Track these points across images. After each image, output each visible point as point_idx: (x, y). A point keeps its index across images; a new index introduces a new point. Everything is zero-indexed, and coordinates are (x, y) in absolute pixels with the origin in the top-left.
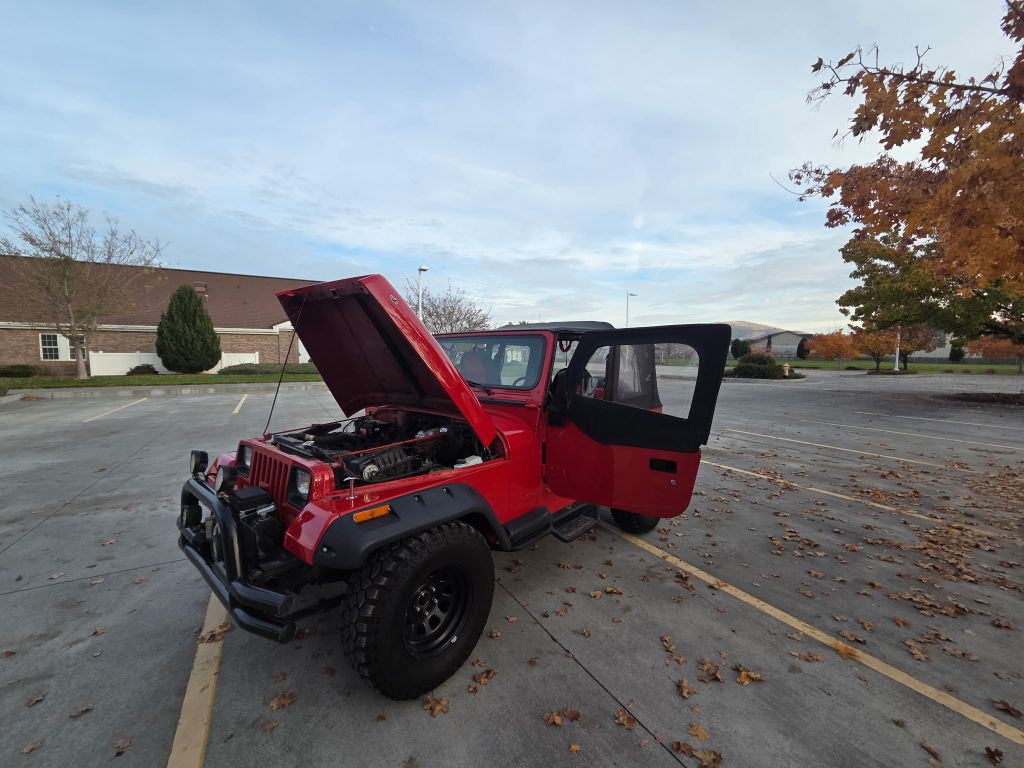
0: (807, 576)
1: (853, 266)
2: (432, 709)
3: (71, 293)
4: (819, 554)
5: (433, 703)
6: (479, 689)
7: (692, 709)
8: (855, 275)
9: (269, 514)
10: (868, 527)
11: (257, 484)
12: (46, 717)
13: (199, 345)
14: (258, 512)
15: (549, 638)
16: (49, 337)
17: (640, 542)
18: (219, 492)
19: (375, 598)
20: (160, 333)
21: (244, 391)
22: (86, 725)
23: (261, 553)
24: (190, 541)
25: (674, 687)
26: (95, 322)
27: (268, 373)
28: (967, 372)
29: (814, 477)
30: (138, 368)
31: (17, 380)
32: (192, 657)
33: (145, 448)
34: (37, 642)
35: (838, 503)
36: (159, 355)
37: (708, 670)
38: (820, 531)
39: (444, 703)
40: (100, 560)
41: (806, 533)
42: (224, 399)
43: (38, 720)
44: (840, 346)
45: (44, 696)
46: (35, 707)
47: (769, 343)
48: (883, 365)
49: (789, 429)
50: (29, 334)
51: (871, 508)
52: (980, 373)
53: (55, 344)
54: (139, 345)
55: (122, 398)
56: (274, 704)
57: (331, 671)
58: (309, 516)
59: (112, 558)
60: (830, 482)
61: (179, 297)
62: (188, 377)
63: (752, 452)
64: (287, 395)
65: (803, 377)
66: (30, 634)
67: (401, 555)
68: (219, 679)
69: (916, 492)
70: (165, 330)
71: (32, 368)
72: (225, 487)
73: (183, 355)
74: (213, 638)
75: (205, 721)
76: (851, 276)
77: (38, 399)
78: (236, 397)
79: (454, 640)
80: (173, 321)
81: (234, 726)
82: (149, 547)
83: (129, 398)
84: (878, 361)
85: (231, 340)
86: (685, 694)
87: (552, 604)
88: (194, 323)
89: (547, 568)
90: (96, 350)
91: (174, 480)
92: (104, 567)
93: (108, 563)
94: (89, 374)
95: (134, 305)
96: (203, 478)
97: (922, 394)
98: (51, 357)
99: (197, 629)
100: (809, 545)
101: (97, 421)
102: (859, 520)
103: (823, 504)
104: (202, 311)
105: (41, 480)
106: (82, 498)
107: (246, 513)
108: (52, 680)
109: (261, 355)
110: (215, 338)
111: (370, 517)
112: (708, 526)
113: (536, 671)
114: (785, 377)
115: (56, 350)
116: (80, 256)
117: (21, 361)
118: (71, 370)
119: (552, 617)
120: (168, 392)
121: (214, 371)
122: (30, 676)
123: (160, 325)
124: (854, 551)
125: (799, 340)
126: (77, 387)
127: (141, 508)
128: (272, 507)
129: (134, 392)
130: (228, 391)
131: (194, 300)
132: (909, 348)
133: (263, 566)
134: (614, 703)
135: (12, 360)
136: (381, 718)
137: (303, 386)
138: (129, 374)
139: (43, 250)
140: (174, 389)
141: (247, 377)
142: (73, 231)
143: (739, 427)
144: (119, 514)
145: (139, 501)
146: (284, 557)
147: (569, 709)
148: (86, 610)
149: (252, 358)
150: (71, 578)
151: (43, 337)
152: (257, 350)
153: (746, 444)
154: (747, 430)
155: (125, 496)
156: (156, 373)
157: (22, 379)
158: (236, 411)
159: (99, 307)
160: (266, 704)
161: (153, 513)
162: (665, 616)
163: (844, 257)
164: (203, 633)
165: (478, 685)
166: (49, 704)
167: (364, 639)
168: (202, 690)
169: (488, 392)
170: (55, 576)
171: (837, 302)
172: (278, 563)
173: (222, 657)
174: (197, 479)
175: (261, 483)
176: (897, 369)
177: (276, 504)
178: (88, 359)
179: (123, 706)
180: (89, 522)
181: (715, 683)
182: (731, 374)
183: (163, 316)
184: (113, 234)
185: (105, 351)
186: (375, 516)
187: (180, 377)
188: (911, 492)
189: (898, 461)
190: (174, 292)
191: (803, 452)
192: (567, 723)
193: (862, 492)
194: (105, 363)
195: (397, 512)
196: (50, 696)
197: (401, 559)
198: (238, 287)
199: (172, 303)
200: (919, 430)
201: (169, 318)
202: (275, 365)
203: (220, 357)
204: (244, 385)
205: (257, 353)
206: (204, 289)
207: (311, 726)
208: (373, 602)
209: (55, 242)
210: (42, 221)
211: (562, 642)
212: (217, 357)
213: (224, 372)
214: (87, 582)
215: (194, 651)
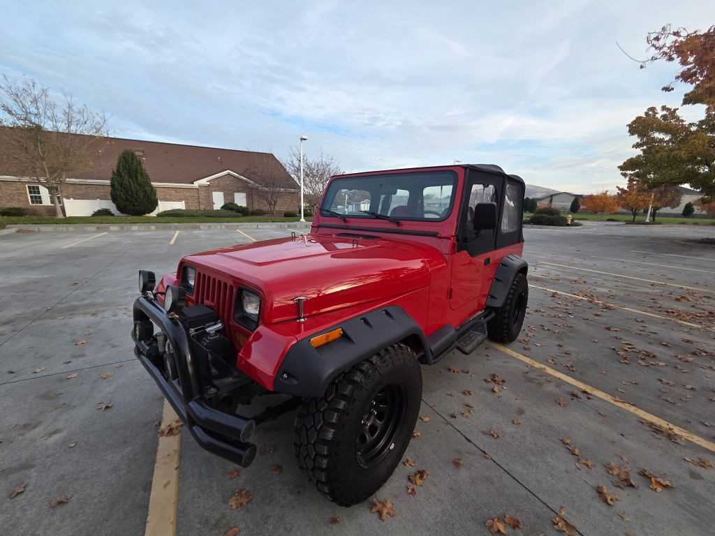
0: (659, 383)
1: (636, 139)
2: (380, 513)
3: (44, 153)
4: (660, 364)
5: (379, 506)
6: (416, 490)
7: (622, 518)
8: (637, 146)
9: (218, 331)
10: (688, 341)
11: (202, 302)
12: (26, 510)
13: (141, 194)
14: (208, 330)
15: (463, 438)
16: (33, 187)
17: (508, 351)
18: (169, 312)
19: (334, 421)
20: (112, 185)
21: (176, 229)
22: (62, 521)
23: (214, 371)
24: (145, 353)
25: (594, 493)
26: (64, 176)
27: (192, 216)
28: (696, 224)
29: (622, 299)
30: (99, 211)
31: (13, 218)
32: (154, 451)
33: (108, 268)
34: (21, 432)
35: (654, 321)
36: (114, 202)
37: (618, 475)
38: (650, 343)
39: (389, 505)
40: (74, 357)
41: (640, 345)
42: (162, 234)
43: (18, 514)
44: (605, 203)
45: (25, 487)
46: (17, 499)
47: (551, 201)
48: (637, 218)
49: (585, 262)
50: (18, 185)
51: (681, 325)
52: (706, 225)
53: (39, 193)
54: (99, 195)
55: (90, 232)
56: (233, 503)
57: (279, 468)
58: (258, 337)
59: (84, 355)
60: (639, 304)
61: (124, 158)
62: (136, 218)
63: (565, 279)
64: (208, 232)
65: (581, 225)
66: (15, 423)
67: (355, 378)
68: (179, 474)
69: (711, 313)
70: (116, 183)
71: (24, 210)
72: (174, 307)
73: (131, 202)
74: (171, 431)
75: (172, 519)
76: (633, 147)
77: (29, 232)
78: (171, 233)
79: (392, 447)
80: (121, 176)
81: (198, 526)
82: (113, 346)
83: (94, 232)
84: (635, 214)
85: (164, 192)
86: (610, 502)
87: (455, 405)
88: (137, 178)
89: (440, 372)
90: (68, 198)
91: (130, 293)
92: (77, 363)
93: (81, 359)
94: (65, 215)
95: (92, 163)
96: (152, 297)
97: (675, 238)
98: (37, 202)
99: (156, 423)
100: (648, 356)
101: (71, 248)
102: (679, 336)
103: (642, 322)
104: (141, 169)
105: (30, 291)
106: (60, 306)
107: (196, 331)
108: (33, 470)
109: (186, 203)
110: (153, 189)
111: (325, 342)
112: (558, 338)
113: (463, 473)
114: (568, 225)
115: (40, 197)
116: (48, 126)
117: (15, 205)
118: (52, 211)
119: (459, 417)
120: (122, 228)
121: (154, 214)
122: (14, 465)
123: (112, 180)
124: (687, 361)
125: (573, 198)
126: (57, 223)
127: (105, 314)
128: (219, 325)
129: (98, 228)
130: (165, 228)
131: (135, 161)
132: (659, 205)
133: (216, 382)
134: (545, 509)
135: (10, 204)
136: (334, 521)
137: (218, 226)
138: (93, 215)
139: (19, 119)
140: (126, 226)
141: (177, 219)
142: (39, 104)
143: (547, 260)
144: (89, 319)
145: (105, 308)
146: (236, 374)
147: (507, 516)
148: (62, 402)
149: (180, 205)
150: (51, 373)
151: (29, 187)
152: (183, 199)
153: (558, 273)
154: (555, 263)
155: (94, 305)
156: (113, 215)
157: (17, 217)
158: (172, 242)
159: (65, 164)
160: (225, 501)
161: (115, 318)
162: (555, 417)
163: (630, 131)
164: (163, 427)
165: (415, 486)
166: (30, 496)
167: (325, 461)
168: (165, 486)
169: (398, 224)
170: (38, 370)
171: (619, 167)
172: (230, 379)
173: (181, 451)
174: (146, 298)
175: (206, 302)
176: (648, 221)
177: (223, 322)
178: (63, 204)
179: (96, 500)
180: (65, 325)
181: (630, 488)
182: (528, 223)
183: (113, 172)
184: (70, 107)
185: (74, 199)
186: (330, 339)
187: (130, 218)
188: (707, 313)
189: (682, 288)
190: (121, 155)
191: (605, 280)
192: (510, 530)
193: (668, 312)
194: (76, 208)
195: (350, 335)
196: (30, 488)
197: (356, 382)
198: (167, 152)
199: (119, 164)
200: (685, 265)
201: (118, 174)
202: (197, 211)
203: (157, 204)
204: (176, 224)
205: (183, 202)
206: (141, 154)
207: (271, 528)
208: (332, 426)
209: (27, 113)
210: (16, 97)
211: (476, 442)
212: (155, 205)
213: (161, 215)
214: (63, 376)
215: (156, 444)
